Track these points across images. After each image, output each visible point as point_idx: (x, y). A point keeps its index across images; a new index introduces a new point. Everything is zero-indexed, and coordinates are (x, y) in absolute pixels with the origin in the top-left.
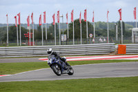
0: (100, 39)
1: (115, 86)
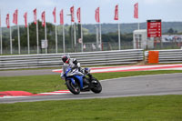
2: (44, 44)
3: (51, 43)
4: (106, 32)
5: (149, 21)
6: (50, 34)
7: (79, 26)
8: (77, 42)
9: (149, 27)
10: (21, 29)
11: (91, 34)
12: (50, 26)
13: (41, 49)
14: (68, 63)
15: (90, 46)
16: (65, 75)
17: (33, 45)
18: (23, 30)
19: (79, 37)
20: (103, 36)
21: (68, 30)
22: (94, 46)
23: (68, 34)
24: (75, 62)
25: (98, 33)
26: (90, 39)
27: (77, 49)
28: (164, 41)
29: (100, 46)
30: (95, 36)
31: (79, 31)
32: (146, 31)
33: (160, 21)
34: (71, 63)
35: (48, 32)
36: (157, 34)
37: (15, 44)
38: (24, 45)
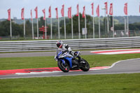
2: (84, 31)
3: (90, 30)
4: (132, 22)
6: (89, 24)
7: (111, 17)
8: (110, 30)
10: (66, 19)
11: (121, 23)
12: (89, 18)
13: (82, 35)
14: (61, 47)
15: (119, 33)
16: (57, 57)
17: (76, 32)
18: (68, 21)
19: (111, 26)
20: (130, 25)
21: (103, 21)
22: (123, 33)
23: (103, 24)
24: (67, 47)
25: (126, 23)
26: (119, 28)
27: (110, 35)
29: (127, 33)
30: (124, 25)
31: (111, 22)
34: (64, 47)
35: (87, 22)
37: (62, 31)
38: (69, 32)
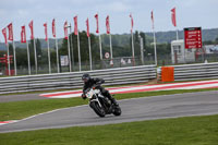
0: (123, 61)
1: (210, 129)
5: (186, 30)
9: (186, 37)
13: (60, 67)
28: (208, 52)
29: (130, 62)
32: (183, 41)
33: (199, 29)
36: (197, 44)
